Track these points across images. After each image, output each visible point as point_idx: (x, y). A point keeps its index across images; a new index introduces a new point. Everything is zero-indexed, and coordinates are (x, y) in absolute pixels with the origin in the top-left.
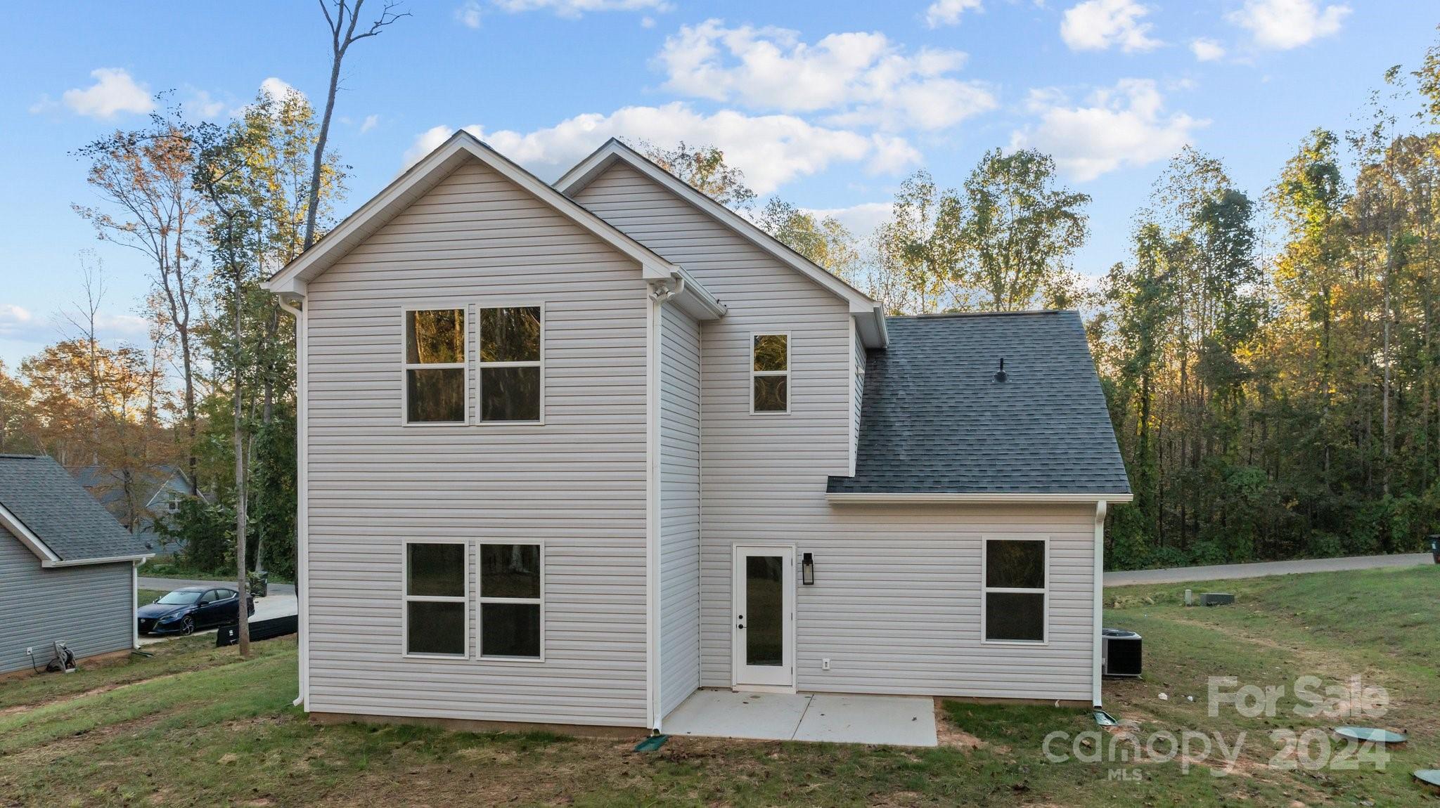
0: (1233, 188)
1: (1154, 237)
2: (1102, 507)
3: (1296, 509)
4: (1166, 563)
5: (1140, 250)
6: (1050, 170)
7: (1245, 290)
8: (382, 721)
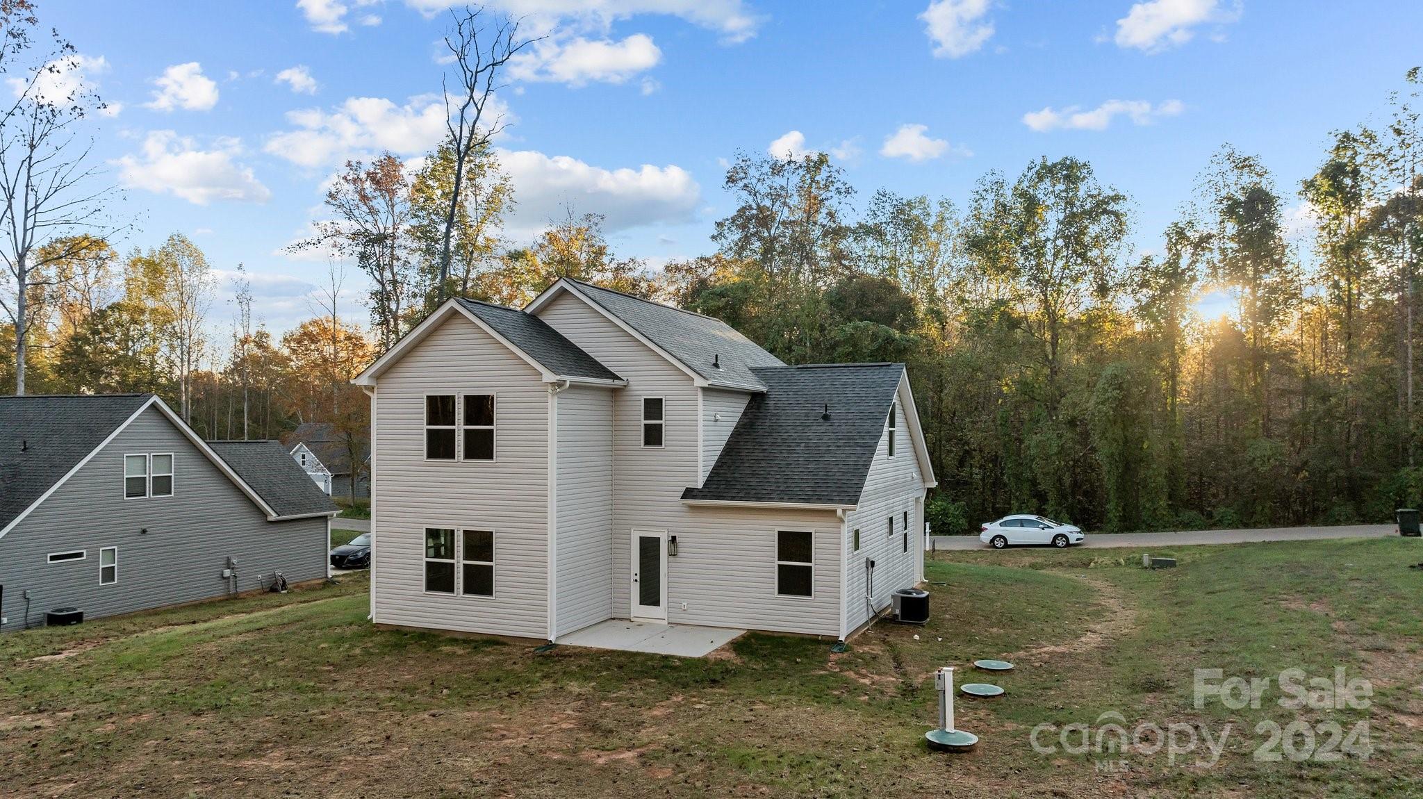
3: (1304, 479)
4: (1187, 526)
5: (1167, 245)
8: (412, 630)
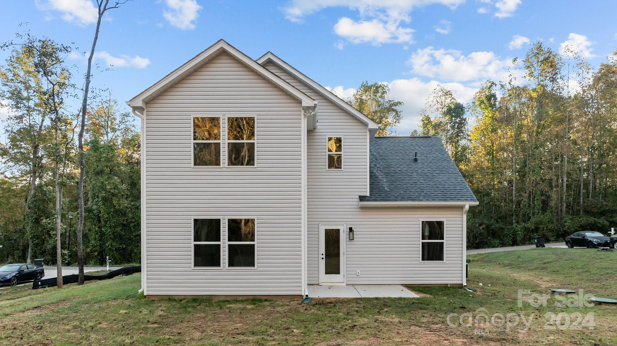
0: (458, 102)
1: (428, 120)
2: (467, 207)
3: (483, 229)
5: (423, 125)
6: (387, 91)
7: (463, 142)
8: (183, 297)
